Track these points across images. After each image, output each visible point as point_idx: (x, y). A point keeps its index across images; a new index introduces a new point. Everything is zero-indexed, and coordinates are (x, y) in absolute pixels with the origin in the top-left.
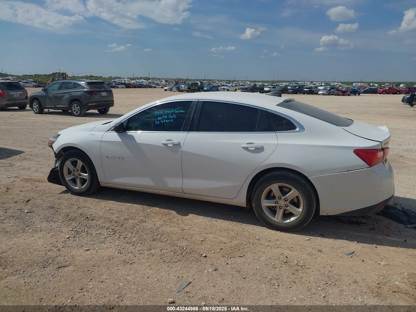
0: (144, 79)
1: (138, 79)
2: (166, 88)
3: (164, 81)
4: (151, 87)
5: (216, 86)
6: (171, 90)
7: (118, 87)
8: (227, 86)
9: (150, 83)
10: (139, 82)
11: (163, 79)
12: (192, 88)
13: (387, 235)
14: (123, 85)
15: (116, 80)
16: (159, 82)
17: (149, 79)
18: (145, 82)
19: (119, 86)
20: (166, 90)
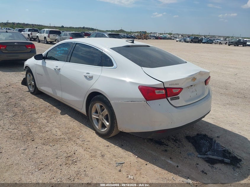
0: (168, 34)
1: (165, 34)
2: (178, 40)
3: (180, 35)
4: (171, 39)
5: (212, 40)
6: (180, 41)
7: (150, 39)
8: (220, 40)
9: (172, 36)
10: (165, 36)
11: (180, 34)
12: (194, 40)
13: (171, 158)
14: (154, 38)
15: (152, 34)
16: (177, 36)
17: (172, 34)
18: (168, 36)
19: (152, 38)
20: (177, 41)
